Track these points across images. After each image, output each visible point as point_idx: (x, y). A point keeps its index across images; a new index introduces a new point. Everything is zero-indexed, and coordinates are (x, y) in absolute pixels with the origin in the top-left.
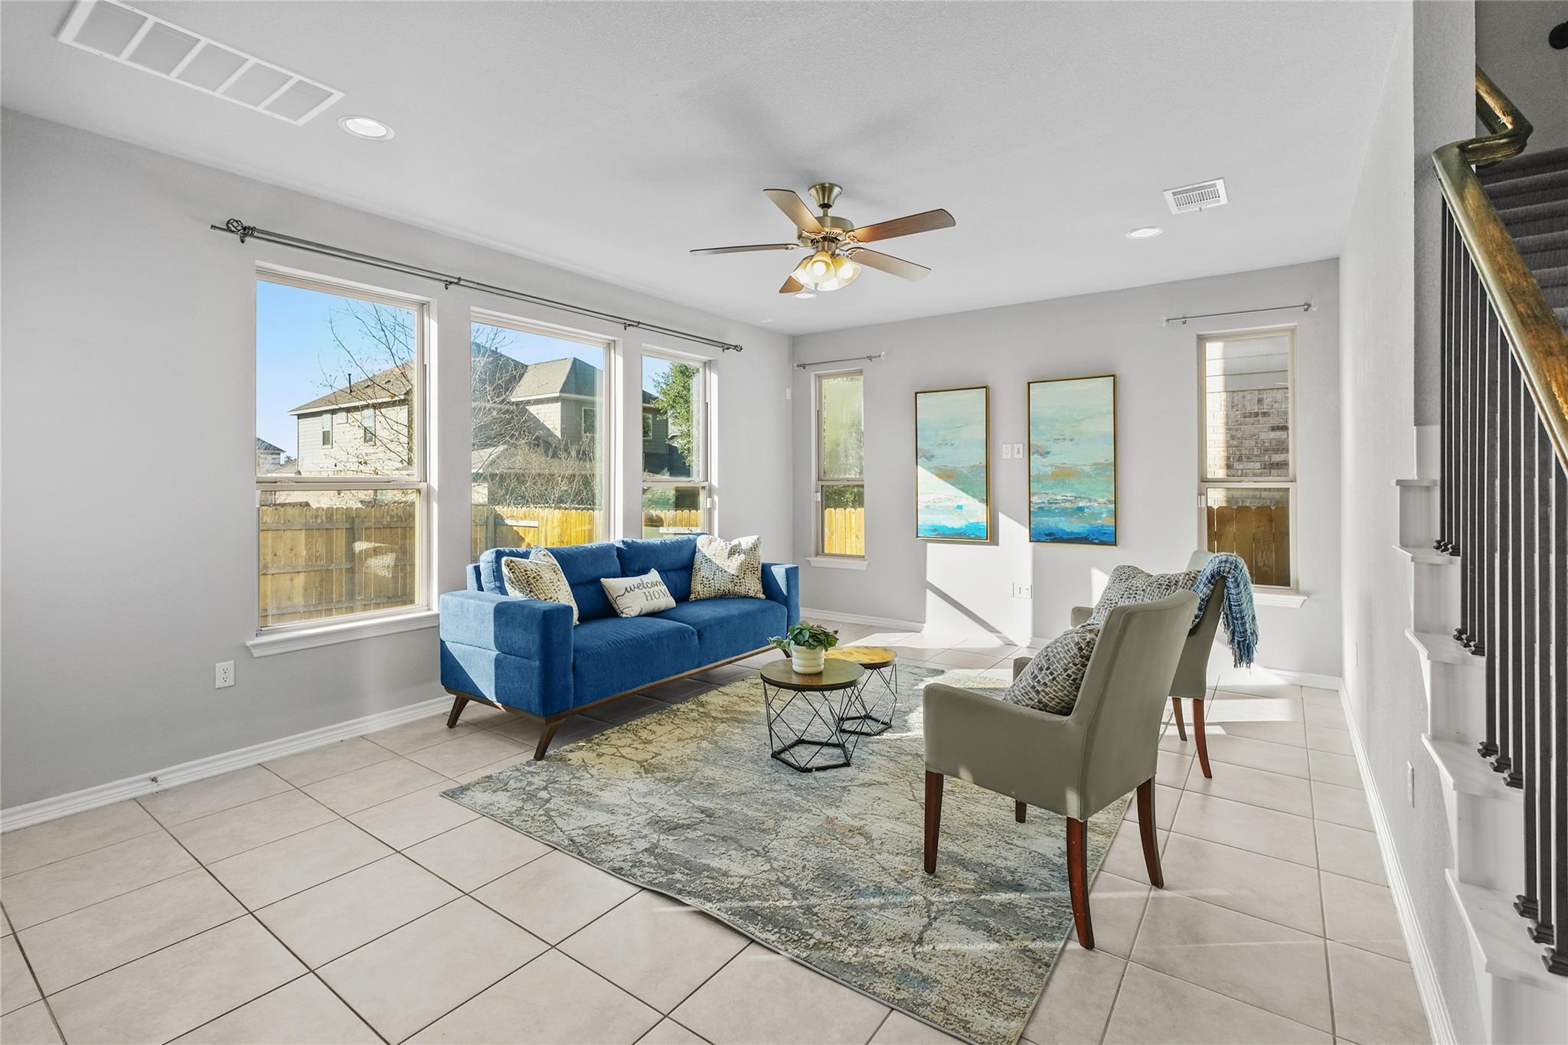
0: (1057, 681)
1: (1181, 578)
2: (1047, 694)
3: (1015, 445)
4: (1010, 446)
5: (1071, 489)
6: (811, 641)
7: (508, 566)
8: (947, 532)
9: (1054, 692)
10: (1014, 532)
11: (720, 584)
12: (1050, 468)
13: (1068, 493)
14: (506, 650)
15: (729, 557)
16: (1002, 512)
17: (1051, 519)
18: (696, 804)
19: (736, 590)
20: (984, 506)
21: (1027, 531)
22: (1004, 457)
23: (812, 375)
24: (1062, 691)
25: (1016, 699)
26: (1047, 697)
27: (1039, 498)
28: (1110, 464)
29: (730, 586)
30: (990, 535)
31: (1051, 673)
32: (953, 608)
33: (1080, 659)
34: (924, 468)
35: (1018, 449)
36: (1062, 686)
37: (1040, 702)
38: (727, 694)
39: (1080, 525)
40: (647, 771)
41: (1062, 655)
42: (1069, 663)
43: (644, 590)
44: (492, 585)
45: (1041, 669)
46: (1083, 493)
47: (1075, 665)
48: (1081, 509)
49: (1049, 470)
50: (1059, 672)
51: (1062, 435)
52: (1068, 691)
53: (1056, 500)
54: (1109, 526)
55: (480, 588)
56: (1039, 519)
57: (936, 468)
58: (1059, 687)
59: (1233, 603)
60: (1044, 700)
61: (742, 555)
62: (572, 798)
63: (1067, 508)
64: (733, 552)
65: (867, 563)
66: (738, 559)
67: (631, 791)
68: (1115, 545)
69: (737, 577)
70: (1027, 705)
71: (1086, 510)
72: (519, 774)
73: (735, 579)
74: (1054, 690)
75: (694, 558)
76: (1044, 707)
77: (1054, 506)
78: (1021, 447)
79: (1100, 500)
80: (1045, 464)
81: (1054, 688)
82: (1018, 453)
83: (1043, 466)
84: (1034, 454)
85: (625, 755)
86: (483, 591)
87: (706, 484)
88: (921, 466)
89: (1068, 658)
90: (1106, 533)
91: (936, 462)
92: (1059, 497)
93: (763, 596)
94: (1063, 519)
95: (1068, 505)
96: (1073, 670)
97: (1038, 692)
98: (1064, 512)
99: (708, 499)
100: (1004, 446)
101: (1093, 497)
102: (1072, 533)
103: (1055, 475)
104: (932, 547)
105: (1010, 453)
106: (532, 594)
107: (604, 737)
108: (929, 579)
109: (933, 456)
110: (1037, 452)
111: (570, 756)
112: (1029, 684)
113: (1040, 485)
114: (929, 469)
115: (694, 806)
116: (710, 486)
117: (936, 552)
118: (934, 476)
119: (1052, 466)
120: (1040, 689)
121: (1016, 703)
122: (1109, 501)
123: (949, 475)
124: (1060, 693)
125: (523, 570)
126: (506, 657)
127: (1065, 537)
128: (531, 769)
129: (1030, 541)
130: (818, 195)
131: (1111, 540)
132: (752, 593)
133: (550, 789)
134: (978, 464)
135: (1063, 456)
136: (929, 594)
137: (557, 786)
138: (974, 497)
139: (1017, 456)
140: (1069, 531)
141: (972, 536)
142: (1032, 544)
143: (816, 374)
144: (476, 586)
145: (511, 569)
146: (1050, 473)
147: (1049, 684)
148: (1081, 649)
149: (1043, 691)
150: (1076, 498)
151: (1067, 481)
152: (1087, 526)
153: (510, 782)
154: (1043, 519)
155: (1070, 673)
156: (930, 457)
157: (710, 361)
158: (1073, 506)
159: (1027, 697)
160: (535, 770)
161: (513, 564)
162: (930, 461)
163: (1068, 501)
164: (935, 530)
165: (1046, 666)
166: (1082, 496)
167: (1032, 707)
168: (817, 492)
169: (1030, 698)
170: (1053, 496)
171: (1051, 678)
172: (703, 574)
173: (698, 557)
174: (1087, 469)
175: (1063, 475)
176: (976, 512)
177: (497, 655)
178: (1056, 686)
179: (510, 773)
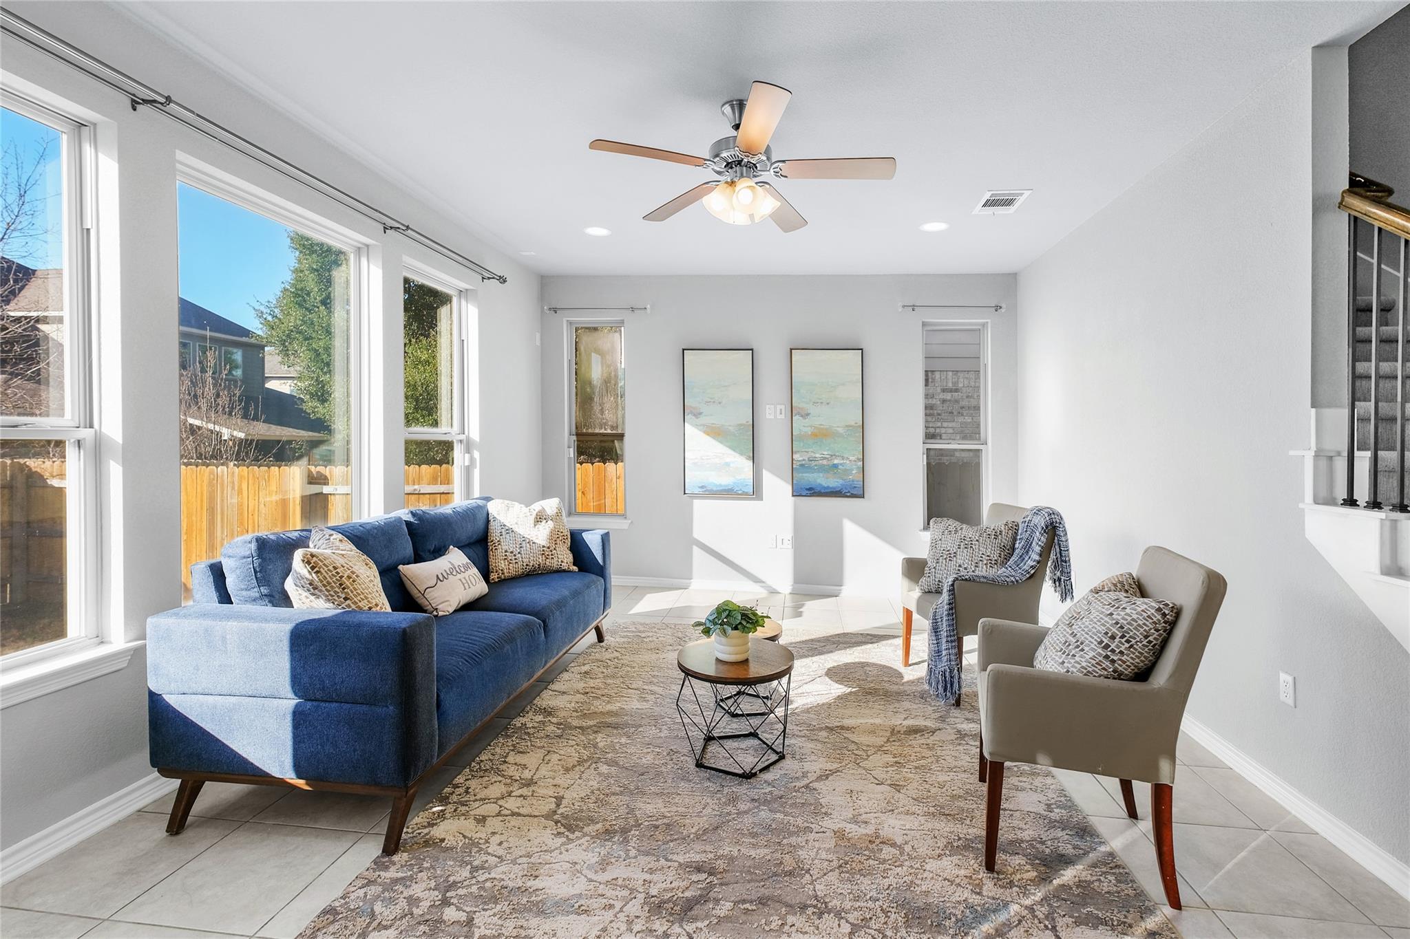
0: (1135, 649)
1: (1003, 529)
2: (1124, 662)
3: (778, 406)
4: (773, 406)
5: (827, 448)
6: (744, 623)
7: (308, 562)
8: (715, 489)
9: (1130, 660)
10: (777, 488)
11: (530, 559)
12: (810, 428)
13: (825, 451)
14: (319, 695)
15: (535, 525)
16: (766, 469)
17: (811, 475)
18: (682, 861)
19: (548, 563)
20: (751, 463)
21: (790, 488)
22: (768, 416)
23: (565, 320)
24: (1139, 657)
25: (1085, 671)
26: (1124, 666)
27: (801, 456)
28: (859, 426)
29: (541, 560)
30: (756, 492)
31: (1128, 641)
32: (719, 562)
33: (1164, 625)
34: (691, 425)
35: (781, 410)
36: (1139, 652)
37: (1115, 671)
38: (564, 693)
39: (835, 480)
40: (570, 829)
41: (1141, 623)
42: (1151, 629)
43: (459, 576)
44: (255, 593)
45: (1113, 638)
46: (838, 451)
47: (1157, 630)
48: (836, 466)
49: (809, 430)
50: (1138, 639)
51: (820, 399)
52: (1145, 657)
53: (815, 457)
54: (857, 481)
55: (225, 598)
56: (801, 475)
57: (704, 425)
58: (1137, 654)
59: (1063, 549)
60: (1120, 668)
61: (550, 522)
62: (503, 906)
63: (824, 465)
64: (539, 518)
65: (630, 521)
66: (547, 527)
67: (578, 867)
68: (863, 497)
69: (548, 548)
70: (1100, 676)
71: (840, 467)
72: (380, 889)
73: (546, 552)
74: (1132, 658)
75: (488, 529)
76: (1118, 676)
77: (813, 463)
78: (783, 408)
79: (851, 458)
80: (806, 425)
81: (1132, 655)
82: (781, 414)
83: (804, 426)
84: (796, 415)
85: (517, 810)
86: (232, 603)
87: (462, 437)
88: (688, 423)
89: (1149, 625)
90: (855, 487)
91: (703, 420)
92: (817, 455)
93: (575, 568)
94: (821, 475)
95: (825, 462)
96: (1155, 636)
97: (1113, 661)
98: (822, 469)
99: (467, 455)
100: (767, 406)
101: (846, 456)
102: (828, 487)
103: (814, 435)
104: (697, 503)
105: (773, 414)
106: (348, 602)
107: (461, 790)
108: (696, 535)
109: (700, 414)
110: (799, 414)
111: (437, 832)
112: (1100, 654)
113: (802, 444)
114: (696, 426)
115: (680, 865)
116: (468, 438)
117: (701, 507)
118: (702, 434)
119: (811, 426)
120: (1115, 658)
121: (1085, 675)
122: (859, 459)
123: (716, 432)
124: (1137, 660)
125: (331, 568)
126: (318, 706)
127: (823, 491)
128: (392, 873)
129: (793, 496)
130: (734, 113)
131: (860, 493)
132: (564, 566)
133: (454, 901)
134: (744, 422)
135: (822, 417)
136: (696, 549)
137: (461, 892)
138: (741, 454)
139: (779, 417)
140: (826, 486)
141: (740, 492)
142: (793, 498)
143: (568, 321)
144: (214, 595)
145: (313, 568)
146: (810, 433)
147: (1125, 652)
148: (1164, 615)
149: (1120, 660)
150: (832, 456)
151: (824, 441)
152: (841, 481)
153: (376, 908)
154: (804, 475)
155: (1152, 640)
156: (697, 415)
157: (467, 290)
158: (829, 463)
159: (1100, 667)
160: (400, 875)
161: (315, 559)
162: (697, 418)
163: (825, 458)
164: (702, 487)
165: (1120, 635)
166: (837, 454)
167: (1106, 678)
168: (569, 447)
169: (1104, 669)
170: (812, 454)
171: (1127, 645)
172: (505, 548)
173: (493, 526)
174: (840, 430)
175: (821, 435)
176: (740, 468)
177: (297, 706)
178: (1134, 653)
179: (363, 891)
